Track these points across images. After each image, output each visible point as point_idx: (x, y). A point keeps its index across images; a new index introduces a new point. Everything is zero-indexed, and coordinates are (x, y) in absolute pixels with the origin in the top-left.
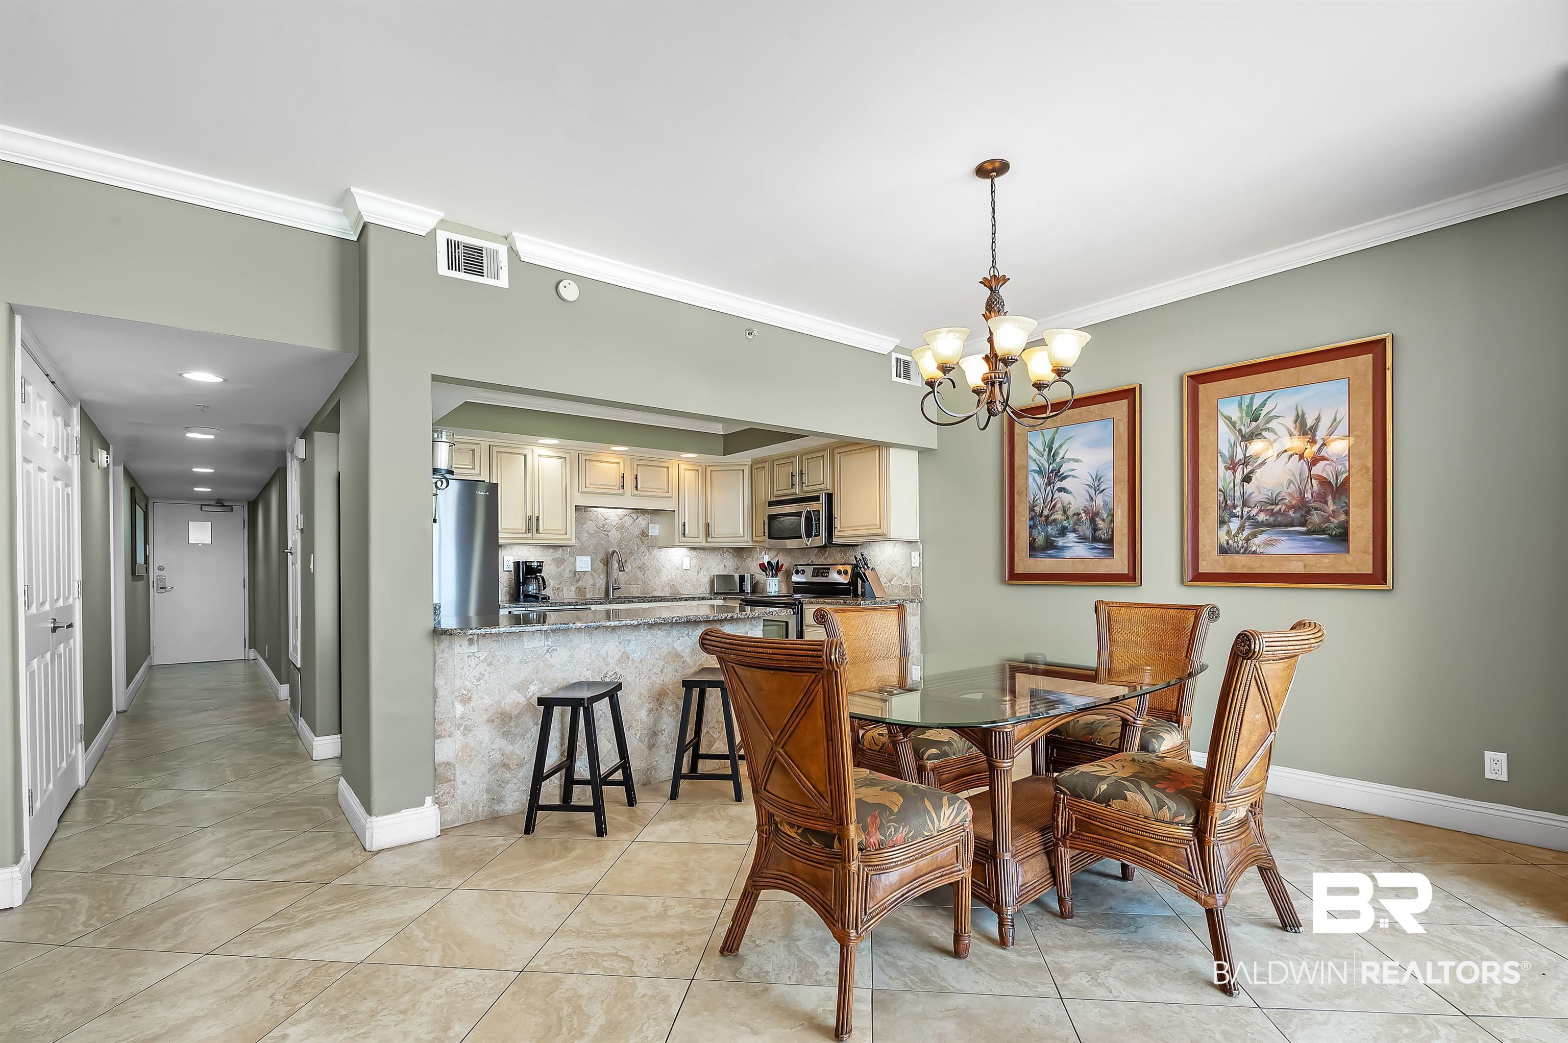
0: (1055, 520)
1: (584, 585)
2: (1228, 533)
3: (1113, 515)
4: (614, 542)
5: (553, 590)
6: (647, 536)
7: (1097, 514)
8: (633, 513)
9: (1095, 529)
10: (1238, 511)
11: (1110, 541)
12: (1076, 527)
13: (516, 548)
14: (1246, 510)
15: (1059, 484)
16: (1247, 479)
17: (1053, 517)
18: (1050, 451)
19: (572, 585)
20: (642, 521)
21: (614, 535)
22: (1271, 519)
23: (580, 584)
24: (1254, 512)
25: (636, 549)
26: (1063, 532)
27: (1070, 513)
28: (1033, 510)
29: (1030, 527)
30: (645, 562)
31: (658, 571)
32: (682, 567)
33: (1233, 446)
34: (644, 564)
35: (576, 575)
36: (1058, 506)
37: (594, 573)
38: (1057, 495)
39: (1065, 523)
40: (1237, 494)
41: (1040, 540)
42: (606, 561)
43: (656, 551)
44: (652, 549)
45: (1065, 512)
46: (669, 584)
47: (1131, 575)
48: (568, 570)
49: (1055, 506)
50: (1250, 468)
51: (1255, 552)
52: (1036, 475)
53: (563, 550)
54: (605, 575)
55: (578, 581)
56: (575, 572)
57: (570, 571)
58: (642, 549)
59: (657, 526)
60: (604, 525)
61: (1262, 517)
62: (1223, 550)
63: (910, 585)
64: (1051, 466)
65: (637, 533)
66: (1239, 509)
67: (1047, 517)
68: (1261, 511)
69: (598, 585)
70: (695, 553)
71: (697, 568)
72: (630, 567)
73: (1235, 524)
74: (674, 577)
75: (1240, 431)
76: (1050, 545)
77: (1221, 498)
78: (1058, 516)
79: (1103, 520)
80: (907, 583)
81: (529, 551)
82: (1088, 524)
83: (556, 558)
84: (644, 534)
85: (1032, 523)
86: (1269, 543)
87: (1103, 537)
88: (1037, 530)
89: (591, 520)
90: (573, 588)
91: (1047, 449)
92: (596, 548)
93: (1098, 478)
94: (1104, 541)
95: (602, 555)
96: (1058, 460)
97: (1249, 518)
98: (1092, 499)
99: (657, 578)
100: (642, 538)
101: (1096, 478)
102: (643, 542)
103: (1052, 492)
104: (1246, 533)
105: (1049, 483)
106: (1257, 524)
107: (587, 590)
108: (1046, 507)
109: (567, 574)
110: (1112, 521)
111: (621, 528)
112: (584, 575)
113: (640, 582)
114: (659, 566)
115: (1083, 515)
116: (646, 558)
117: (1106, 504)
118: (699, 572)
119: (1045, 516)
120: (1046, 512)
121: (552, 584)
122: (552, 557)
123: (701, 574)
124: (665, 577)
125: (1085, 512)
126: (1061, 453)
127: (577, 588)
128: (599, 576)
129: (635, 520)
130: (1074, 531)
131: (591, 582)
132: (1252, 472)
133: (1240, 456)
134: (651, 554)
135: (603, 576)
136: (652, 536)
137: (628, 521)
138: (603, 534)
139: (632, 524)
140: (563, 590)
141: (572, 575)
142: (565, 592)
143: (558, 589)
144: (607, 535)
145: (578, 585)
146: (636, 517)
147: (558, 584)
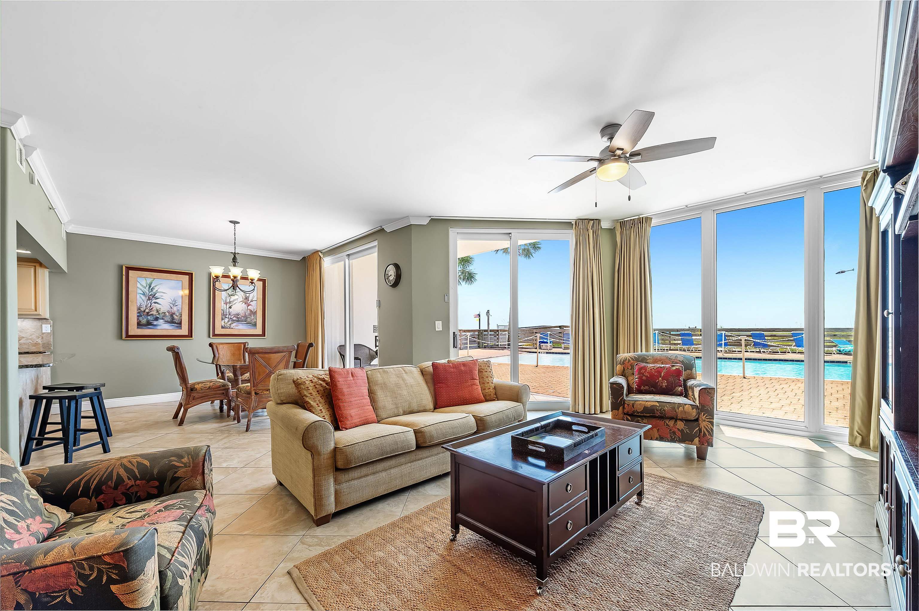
0: (152, 314)
2: (224, 322)
3: (181, 315)
7: (174, 314)
9: (173, 319)
10: (227, 316)
11: (180, 323)
12: (164, 318)
14: (230, 316)
15: (155, 301)
16: (230, 307)
17: (151, 313)
18: (150, 287)
22: (237, 319)
24: (232, 317)
26: (157, 319)
27: (160, 312)
28: (140, 310)
29: (138, 316)
33: (226, 298)
36: (154, 309)
38: (153, 304)
39: (158, 316)
40: (227, 311)
41: (144, 321)
45: (157, 311)
47: (190, 335)
49: (152, 309)
50: (231, 305)
51: (232, 328)
52: (142, 296)
61: (234, 319)
62: (222, 327)
64: (150, 293)
66: (228, 316)
67: (148, 313)
68: (234, 317)
73: (226, 320)
75: (228, 293)
76: (149, 324)
77: (222, 312)
78: (154, 313)
79: (177, 316)
82: (169, 317)
85: (139, 314)
86: (236, 326)
87: (177, 322)
88: (142, 318)
91: (148, 286)
93: (175, 301)
94: (177, 323)
96: (154, 291)
97: (231, 318)
98: (172, 308)
101: (174, 300)
103: (151, 303)
104: (230, 323)
105: (149, 299)
106: (234, 320)
108: (147, 309)
110: (181, 316)
115: (167, 313)
117: (178, 310)
119: (147, 312)
120: (147, 311)
125: (168, 312)
126: (156, 289)
130: (163, 319)
132: (231, 306)
133: (228, 301)
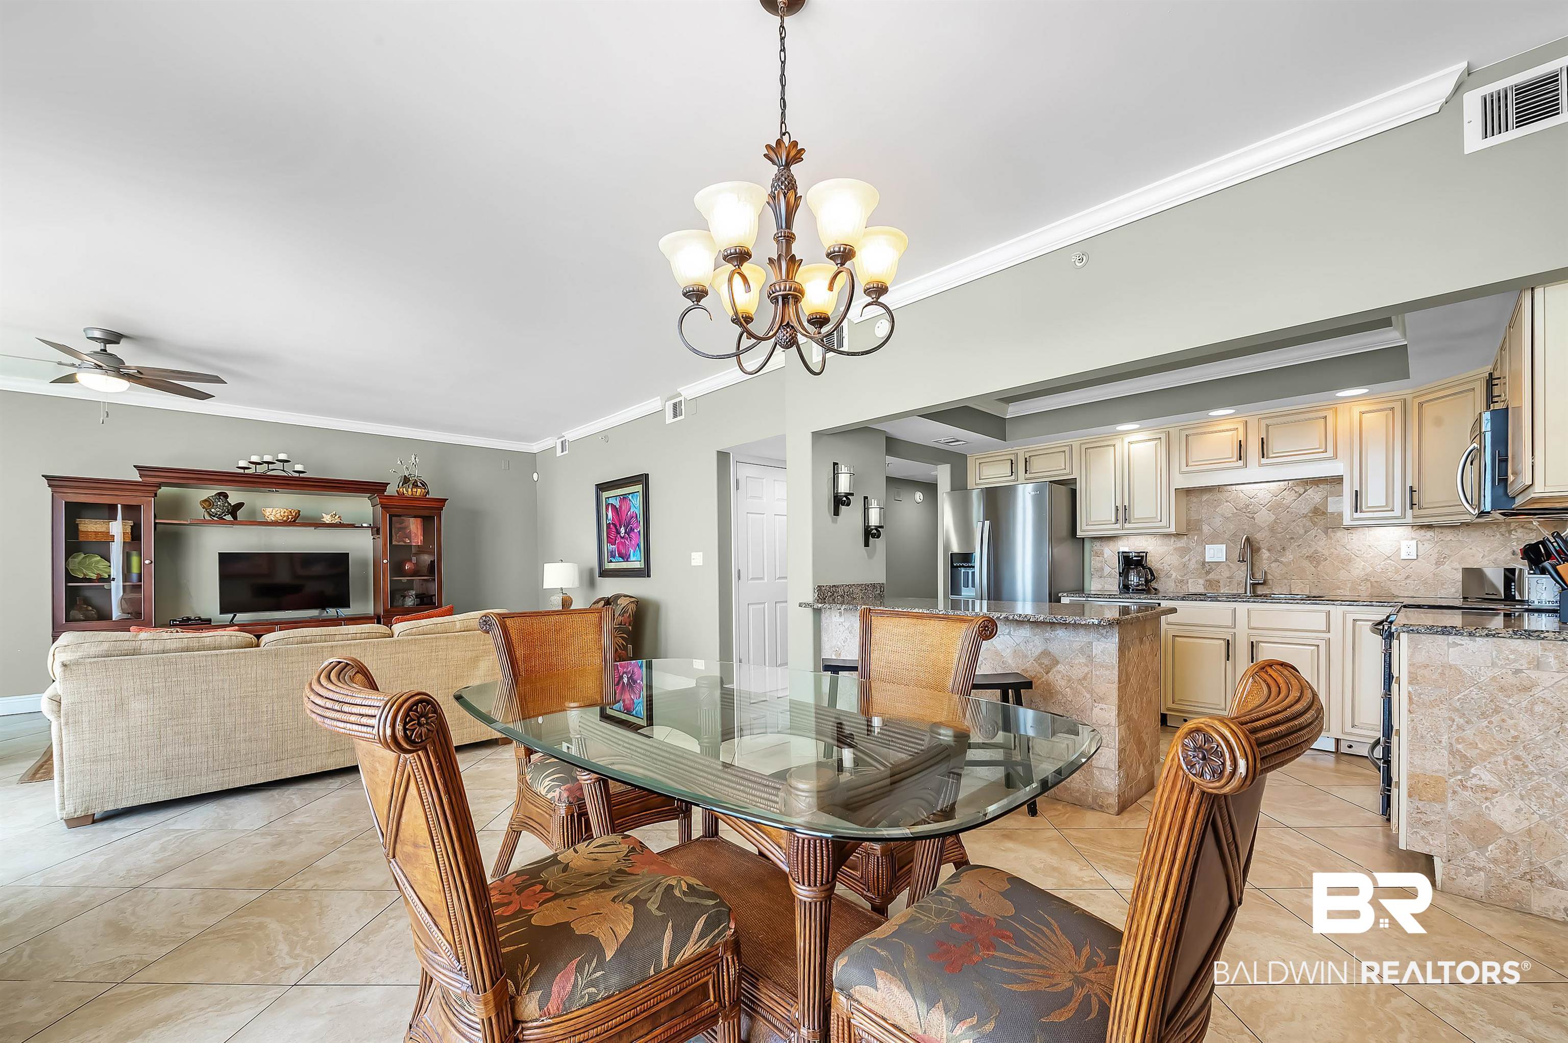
1: (1217, 578)
4: (1263, 525)
5: (1175, 582)
6: (1324, 513)
8: (1298, 485)
13: (1132, 538)
19: (1200, 576)
20: (1315, 495)
21: (1264, 517)
23: (1211, 576)
25: (1302, 531)
30: (1320, 549)
31: (1347, 561)
32: (1400, 556)
34: (1316, 552)
35: (1206, 568)
37: (1232, 565)
43: (1340, 534)
44: (1333, 532)
46: (1367, 579)
48: (1194, 561)
53: (1188, 538)
55: (1208, 573)
56: (1204, 563)
57: (1197, 562)
58: (1313, 533)
59: (1342, 498)
60: (1248, 506)
65: (1305, 511)
69: (1238, 579)
71: (1435, 556)
72: (1291, 557)
74: (1379, 571)
81: (1147, 541)
83: (1180, 547)
84: (1318, 512)
89: (1227, 501)
90: (1201, 581)
92: (1234, 535)
95: (1243, 542)
99: (1344, 571)
100: (1314, 518)
102: (1315, 524)
107: (1223, 584)
109: (1193, 565)
111: (1276, 507)
112: (1217, 565)
113: (1308, 576)
114: (1347, 555)
116: (1322, 543)
118: (1438, 563)
121: (1174, 576)
122: (1174, 546)
123: (1446, 567)
124: (1358, 569)
127: (1207, 581)
128: (1240, 568)
129: (1300, 495)
131: (1227, 574)
134: (1331, 538)
135: (1245, 568)
136: (1332, 514)
137: (1289, 497)
138: (1246, 516)
139: (1295, 500)
140: (1188, 583)
141: (1200, 567)
142: (1190, 585)
143: (1182, 581)
144: (1253, 517)
145: (1208, 577)
146: (1302, 490)
147: (1181, 576)
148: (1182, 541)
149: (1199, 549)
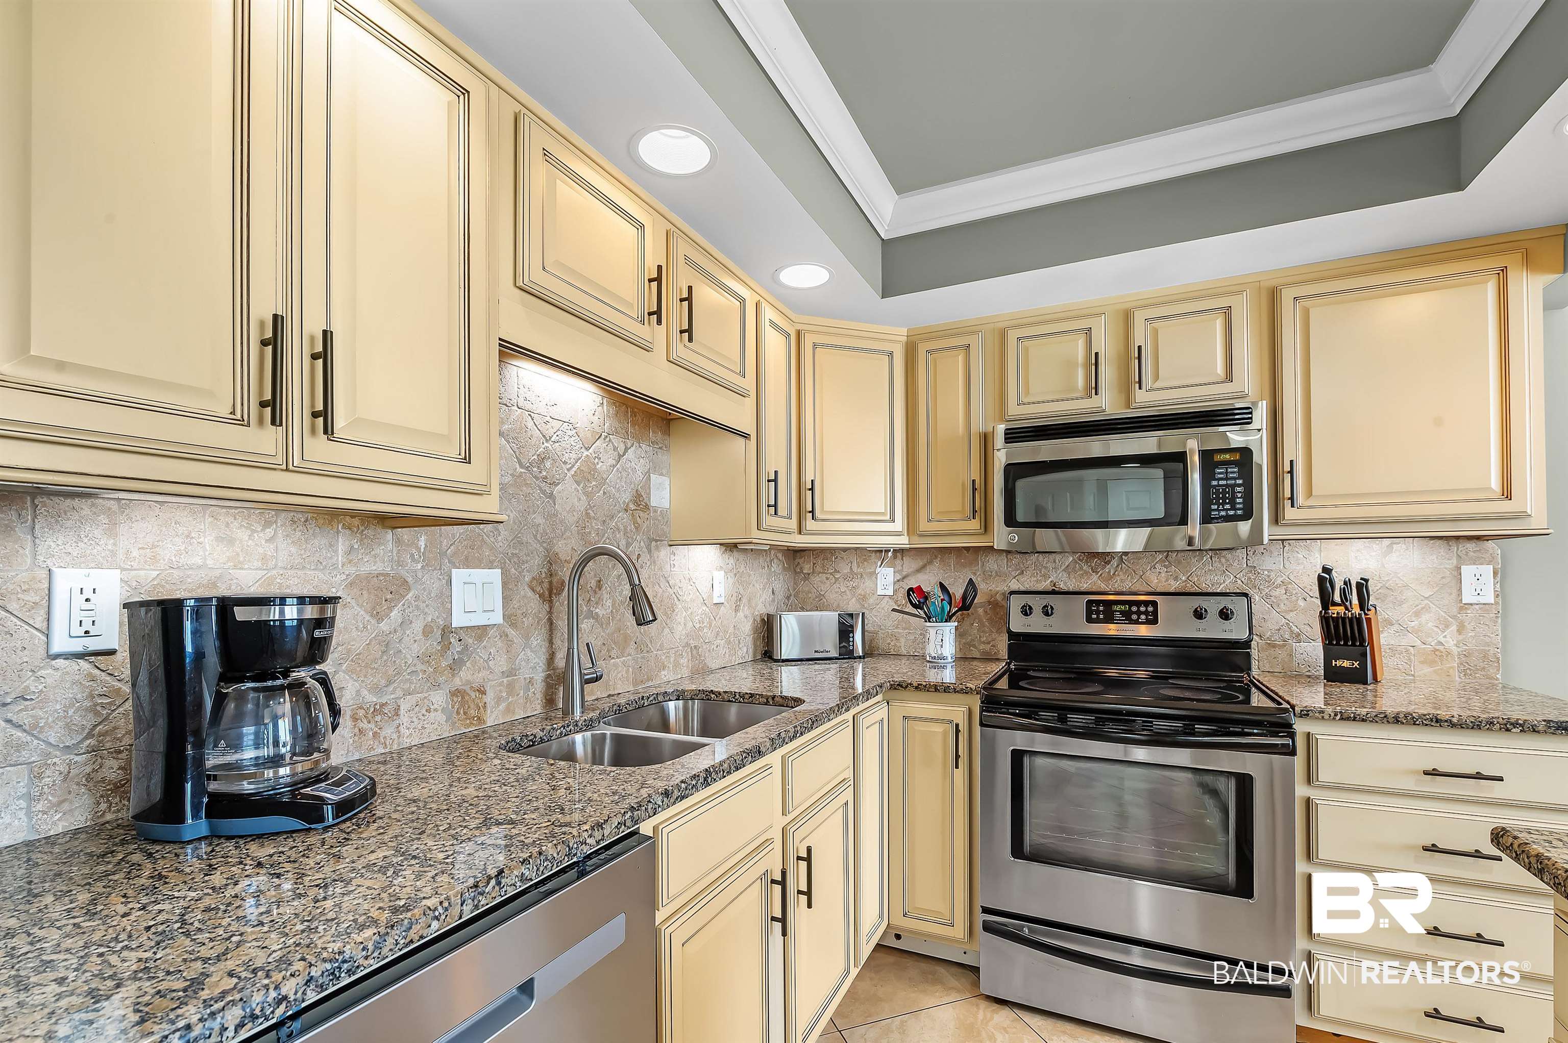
1: (478, 678)
4: (569, 520)
6: (647, 507)
8: (617, 432)
19: (437, 686)
20: (638, 463)
21: (570, 498)
23: (466, 676)
32: (711, 597)
35: (453, 646)
37: (511, 632)
42: (546, 585)
43: (663, 553)
44: (658, 547)
46: (687, 644)
48: (418, 626)
53: (398, 541)
54: (544, 631)
55: (455, 666)
56: (447, 630)
57: (427, 631)
58: (635, 547)
59: (666, 481)
60: (542, 459)
63: (1455, 650)
65: (626, 497)
69: (525, 673)
70: (730, 560)
71: (734, 598)
72: (609, 603)
74: (697, 626)
80: (1441, 643)
81: (231, 541)
83: (369, 577)
84: (640, 502)
90: (439, 698)
92: (517, 542)
95: (534, 565)
99: (667, 631)
100: (636, 513)
102: (638, 527)
107: (489, 698)
109: (414, 644)
111: (587, 475)
112: (480, 639)
113: (632, 648)
114: (671, 597)
116: (644, 572)
118: (737, 608)
122: (348, 571)
123: (741, 614)
127: (455, 693)
128: (527, 637)
129: (620, 456)
131: (500, 663)
134: (654, 562)
135: (538, 640)
136: (656, 506)
137: (606, 456)
138: (540, 489)
139: (614, 466)
140: (397, 712)
141: (433, 644)
142: (404, 719)
143: (379, 710)
144: (551, 496)
145: (457, 682)
146: (621, 448)
147: (376, 690)
148: (379, 551)
149: (432, 581)
